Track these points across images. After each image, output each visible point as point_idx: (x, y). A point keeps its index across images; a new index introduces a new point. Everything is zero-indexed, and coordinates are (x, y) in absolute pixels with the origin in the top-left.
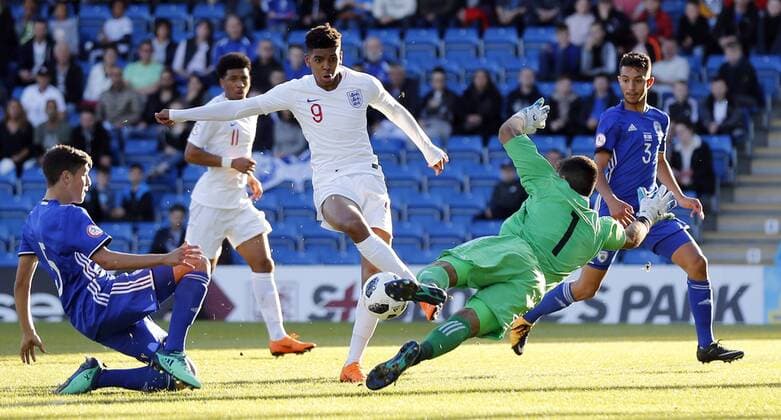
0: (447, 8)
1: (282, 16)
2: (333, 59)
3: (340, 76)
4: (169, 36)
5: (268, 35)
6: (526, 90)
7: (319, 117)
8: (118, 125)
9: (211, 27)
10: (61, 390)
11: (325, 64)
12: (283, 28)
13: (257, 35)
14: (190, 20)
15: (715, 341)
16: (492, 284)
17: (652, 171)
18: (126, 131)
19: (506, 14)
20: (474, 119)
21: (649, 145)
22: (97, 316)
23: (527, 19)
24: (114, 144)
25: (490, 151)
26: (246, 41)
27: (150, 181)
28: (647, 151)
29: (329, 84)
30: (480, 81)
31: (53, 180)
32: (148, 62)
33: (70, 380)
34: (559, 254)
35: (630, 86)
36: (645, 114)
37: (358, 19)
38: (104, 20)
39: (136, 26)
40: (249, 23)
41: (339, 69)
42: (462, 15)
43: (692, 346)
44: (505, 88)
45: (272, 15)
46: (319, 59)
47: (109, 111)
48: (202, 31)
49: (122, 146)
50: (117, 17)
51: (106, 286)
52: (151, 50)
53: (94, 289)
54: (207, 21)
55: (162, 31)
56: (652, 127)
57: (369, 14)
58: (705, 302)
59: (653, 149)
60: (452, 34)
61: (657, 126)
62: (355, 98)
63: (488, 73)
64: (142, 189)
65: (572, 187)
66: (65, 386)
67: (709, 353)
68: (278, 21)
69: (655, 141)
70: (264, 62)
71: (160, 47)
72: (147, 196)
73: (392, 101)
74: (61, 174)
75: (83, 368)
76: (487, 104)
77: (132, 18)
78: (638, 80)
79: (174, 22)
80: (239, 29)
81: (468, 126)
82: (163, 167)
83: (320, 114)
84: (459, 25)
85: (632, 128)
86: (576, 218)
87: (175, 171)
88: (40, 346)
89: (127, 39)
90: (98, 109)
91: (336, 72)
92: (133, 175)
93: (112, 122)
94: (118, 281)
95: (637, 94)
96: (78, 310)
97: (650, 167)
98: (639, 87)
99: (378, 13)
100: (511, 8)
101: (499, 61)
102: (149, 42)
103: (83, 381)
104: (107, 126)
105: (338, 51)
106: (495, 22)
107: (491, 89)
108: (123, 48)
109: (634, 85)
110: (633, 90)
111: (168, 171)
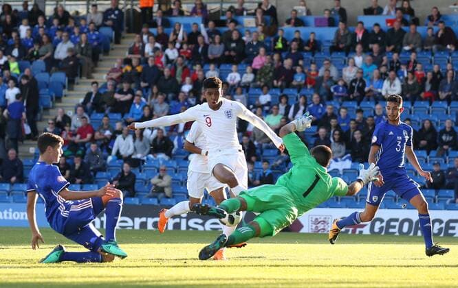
0: (416, 91)
1: (340, 94)
2: (217, 94)
3: (221, 102)
4: (287, 103)
5: (333, 103)
6: (448, 130)
7: (210, 124)
8: (260, 142)
9: (306, 98)
10: (43, 260)
11: (213, 96)
12: (340, 100)
13: (327, 103)
14: (299, 95)
15: (434, 244)
16: (268, 210)
17: (402, 155)
18: (264, 145)
19: (443, 95)
20: (423, 142)
21: (400, 142)
22: (63, 222)
23: (452, 97)
24: (258, 151)
25: (430, 157)
26: (321, 105)
27: (273, 168)
28: (398, 145)
29: (216, 107)
30: (427, 125)
31: (43, 151)
32: (277, 114)
33: (48, 256)
34: (307, 197)
35: (391, 111)
36: (399, 126)
37: (374, 96)
38: (259, 95)
39: (272, 98)
40: (325, 97)
41: (221, 99)
42: (422, 95)
43: (422, 247)
44: (439, 129)
45: (335, 93)
46: (210, 94)
47: (256, 136)
48: (301, 100)
49: (262, 152)
50: (265, 94)
51: (68, 207)
52: (278, 109)
53: (62, 209)
54: (304, 96)
55: (283, 100)
56: (402, 133)
57: (380, 94)
58: (428, 225)
59: (402, 144)
60: (417, 104)
61: (405, 133)
62: (229, 114)
63: (430, 121)
64: (268, 172)
65: (317, 161)
66: (45, 259)
67: (431, 251)
68: (338, 97)
69: (403, 140)
70: (329, 115)
71: (282, 108)
72: (270, 174)
73: (251, 114)
74: (46, 148)
75: (55, 250)
76: (429, 136)
77: (271, 95)
78: (395, 109)
79: (289, 96)
80: (318, 99)
81: (420, 146)
82: (280, 161)
83: (210, 122)
84: (421, 100)
85: (391, 133)
86: (318, 178)
87: (285, 164)
88: (41, 239)
89: (269, 104)
90: (252, 135)
91: (219, 101)
92: (264, 165)
93: (258, 141)
94: (74, 204)
95: (394, 116)
96: (54, 220)
97: (400, 154)
98: (395, 112)
99: (384, 93)
100: (445, 92)
101: (437, 116)
102: (278, 106)
103: (54, 256)
104: (256, 143)
105: (220, 90)
106: (438, 98)
107: (432, 128)
108: (267, 108)
109: (393, 111)
110: (392, 113)
111: (281, 164)
